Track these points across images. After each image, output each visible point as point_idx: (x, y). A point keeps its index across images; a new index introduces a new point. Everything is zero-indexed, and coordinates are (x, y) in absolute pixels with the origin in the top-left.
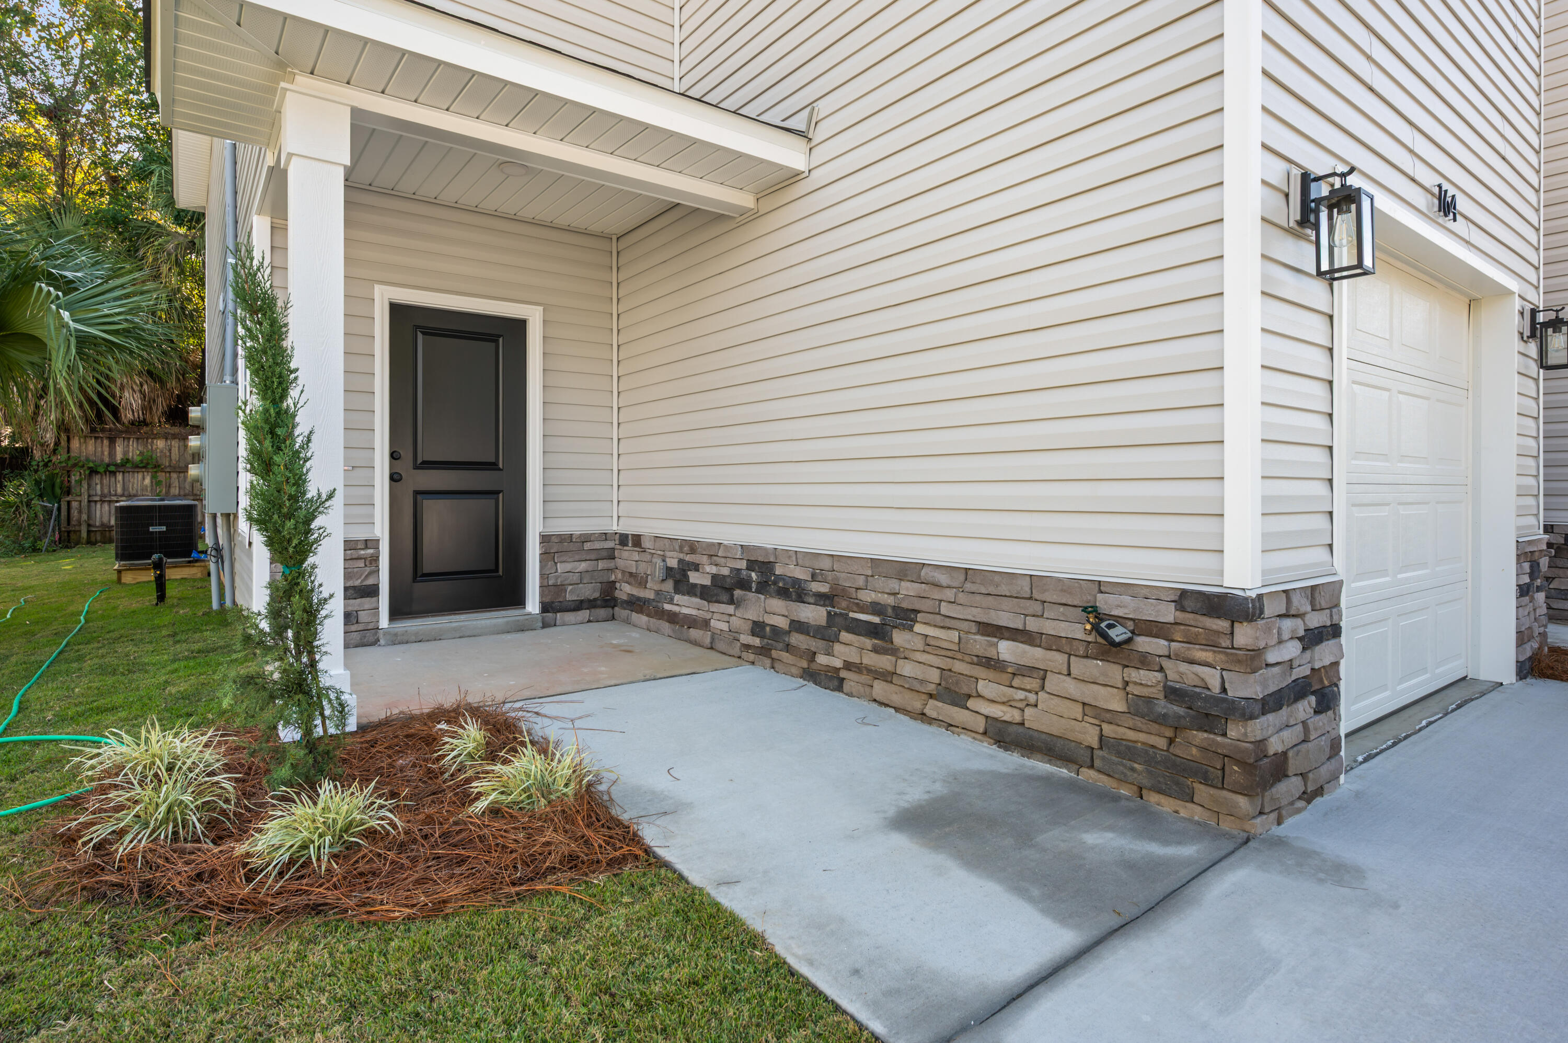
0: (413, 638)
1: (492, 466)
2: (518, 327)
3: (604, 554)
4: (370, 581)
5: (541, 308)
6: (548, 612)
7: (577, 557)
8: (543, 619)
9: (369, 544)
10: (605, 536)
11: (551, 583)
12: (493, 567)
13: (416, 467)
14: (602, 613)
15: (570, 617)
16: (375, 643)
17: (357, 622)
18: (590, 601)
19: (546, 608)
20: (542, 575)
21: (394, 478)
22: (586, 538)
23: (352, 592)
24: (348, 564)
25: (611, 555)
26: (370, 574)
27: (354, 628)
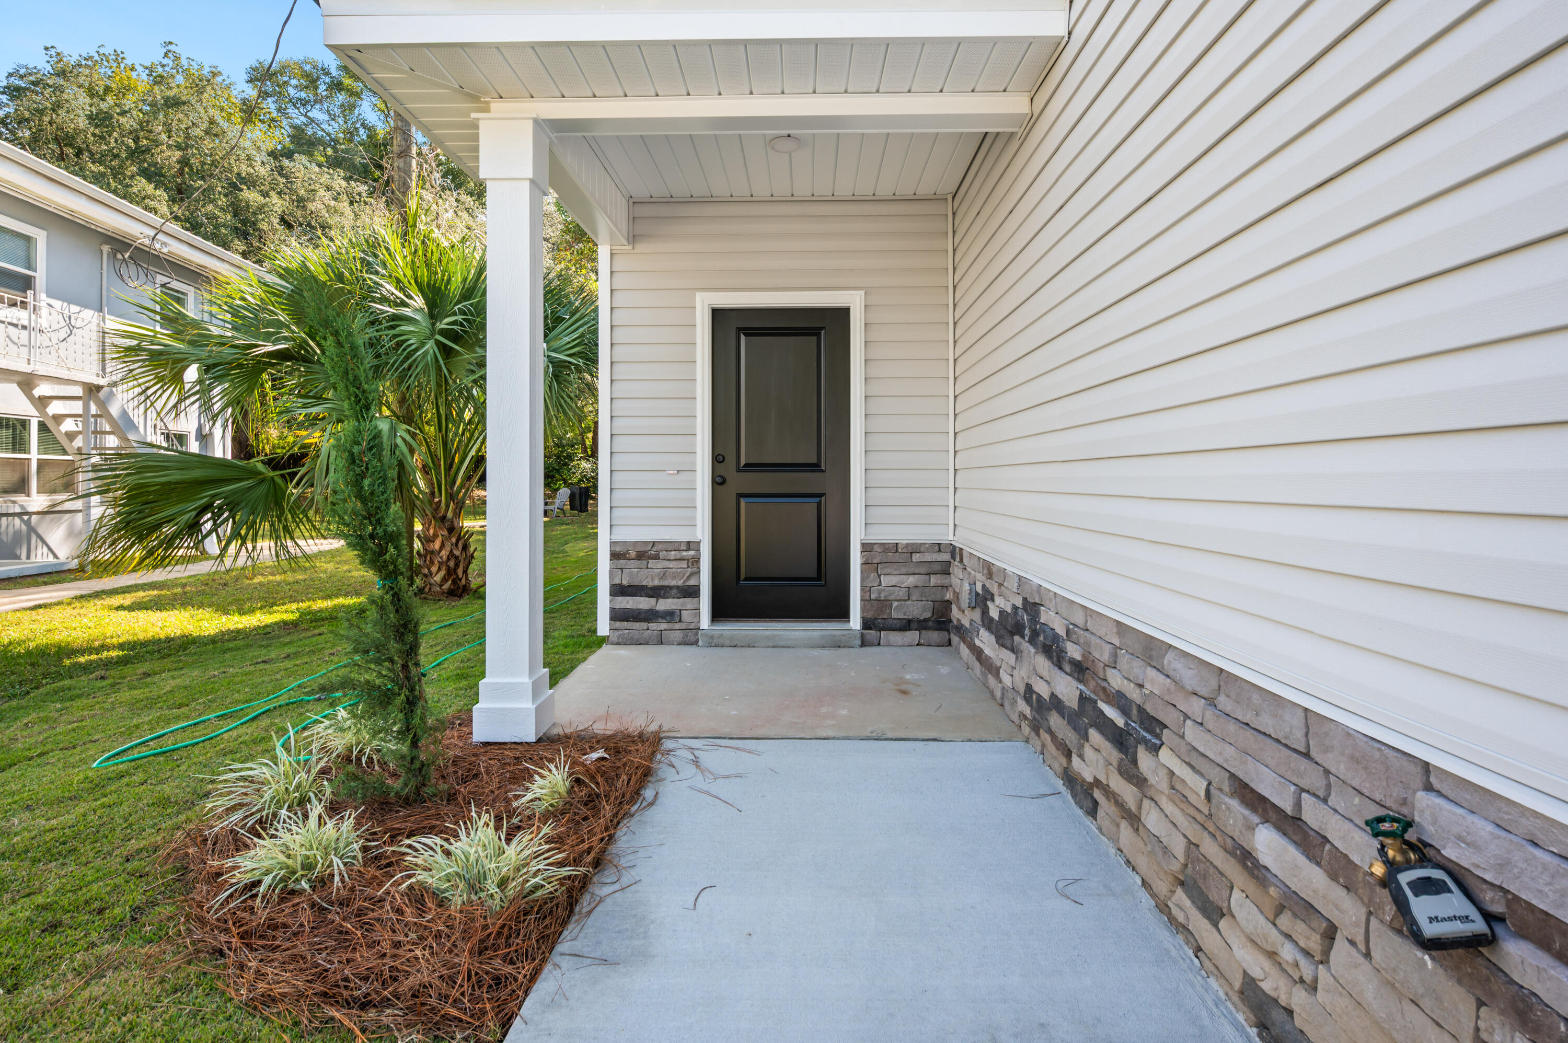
0: (728, 643)
1: (815, 467)
2: (842, 315)
3: (937, 567)
4: (692, 582)
5: (862, 293)
6: (870, 629)
7: (904, 570)
8: (862, 635)
9: (692, 546)
10: (939, 547)
11: (873, 597)
12: (815, 575)
13: (739, 470)
14: (935, 636)
15: (896, 637)
16: (696, 643)
17: (680, 621)
18: (919, 621)
19: (867, 623)
20: (863, 588)
21: (718, 482)
22: (914, 549)
23: (674, 592)
24: (671, 564)
25: (945, 570)
26: (691, 575)
27: (677, 626)
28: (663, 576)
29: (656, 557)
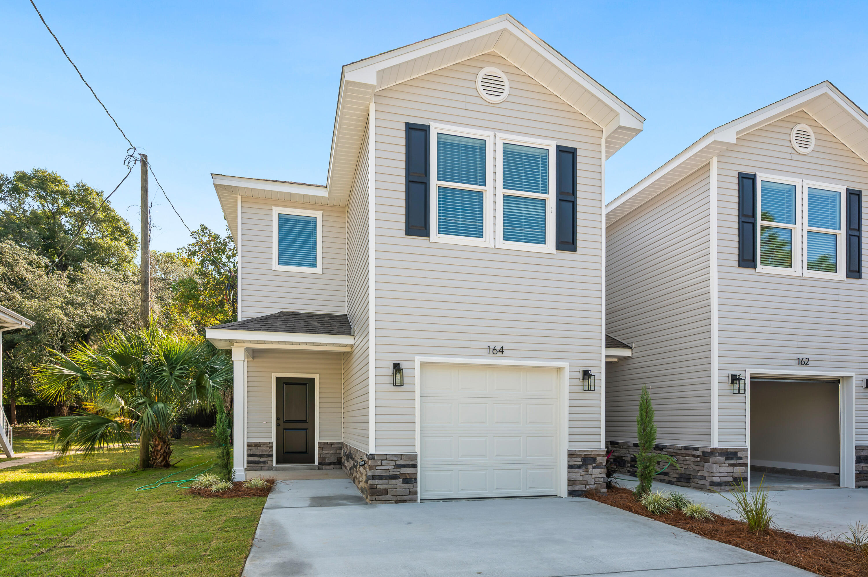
0: (282, 469)
1: (305, 421)
2: (312, 380)
3: (338, 448)
4: (270, 453)
5: (319, 374)
7: (329, 449)
8: (318, 467)
9: (270, 443)
10: (339, 443)
11: (321, 456)
12: (305, 451)
13: (284, 422)
14: (338, 466)
15: (327, 467)
16: (272, 470)
18: (333, 463)
19: (320, 464)
20: (318, 454)
21: (278, 425)
22: (332, 443)
23: (265, 456)
24: (265, 448)
25: (340, 449)
26: (270, 451)
27: (266, 465)
28: (262, 451)
29: (260, 446)
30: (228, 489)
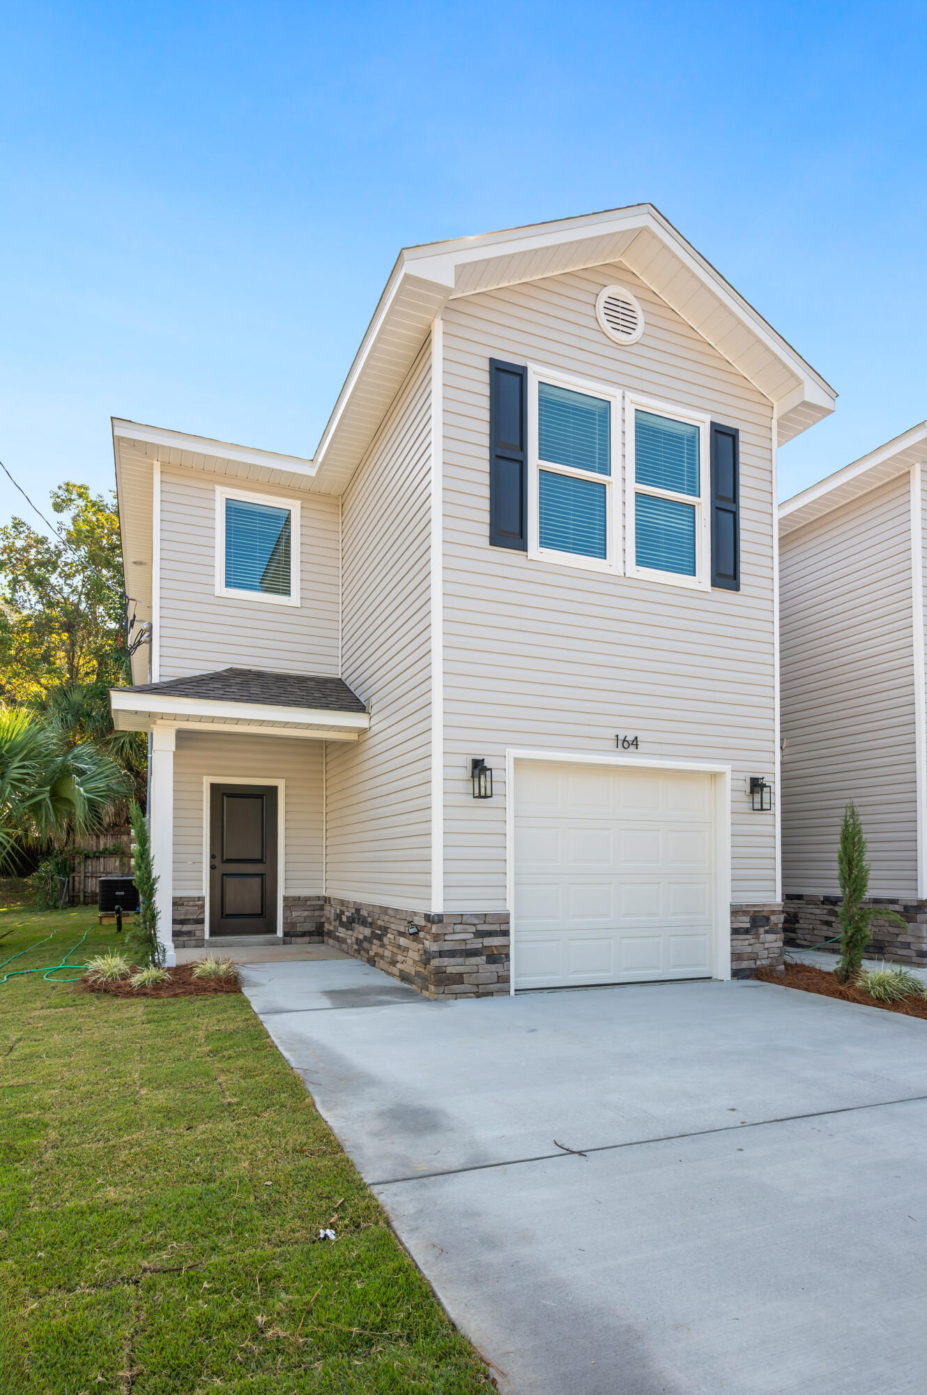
0: (220, 945)
1: (260, 861)
2: (273, 790)
3: (318, 907)
4: (201, 917)
5: (284, 780)
6: (287, 936)
7: (303, 909)
8: (284, 940)
9: (201, 899)
10: (318, 898)
11: (289, 921)
12: (261, 912)
13: (223, 862)
14: (317, 938)
15: (299, 940)
16: (202, 946)
17: (195, 936)
18: (309, 932)
19: (286, 934)
20: (283, 917)
21: (213, 867)
22: (307, 899)
23: (191, 922)
24: (190, 908)
25: (322, 908)
26: (201, 913)
27: (193, 938)
28: (186, 914)
29: (182, 905)
30: (163, 980)
